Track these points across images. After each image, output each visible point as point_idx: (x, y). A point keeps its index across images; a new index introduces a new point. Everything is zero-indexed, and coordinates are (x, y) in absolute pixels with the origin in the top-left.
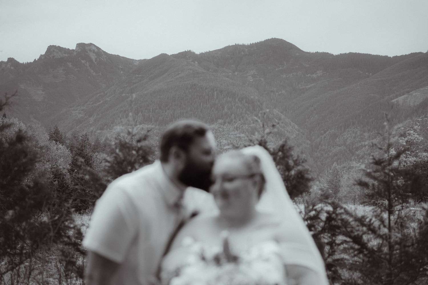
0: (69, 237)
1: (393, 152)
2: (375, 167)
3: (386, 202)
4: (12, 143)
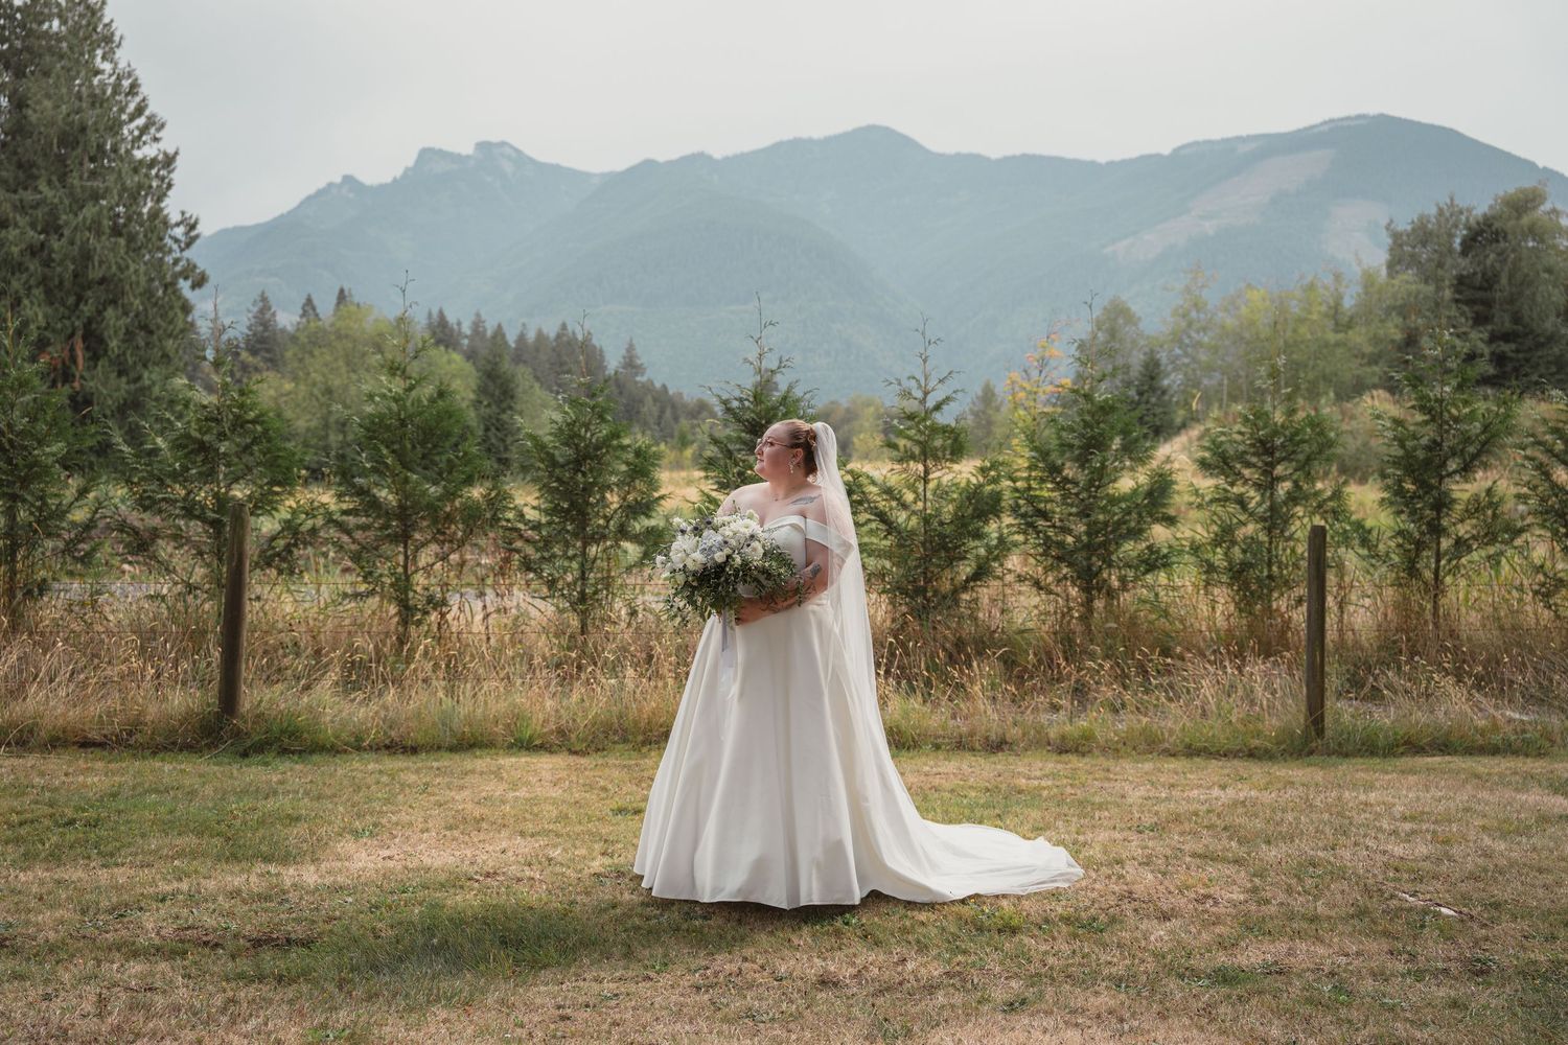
0: (508, 521)
1: (930, 404)
2: (910, 423)
3: (921, 467)
4: (432, 401)
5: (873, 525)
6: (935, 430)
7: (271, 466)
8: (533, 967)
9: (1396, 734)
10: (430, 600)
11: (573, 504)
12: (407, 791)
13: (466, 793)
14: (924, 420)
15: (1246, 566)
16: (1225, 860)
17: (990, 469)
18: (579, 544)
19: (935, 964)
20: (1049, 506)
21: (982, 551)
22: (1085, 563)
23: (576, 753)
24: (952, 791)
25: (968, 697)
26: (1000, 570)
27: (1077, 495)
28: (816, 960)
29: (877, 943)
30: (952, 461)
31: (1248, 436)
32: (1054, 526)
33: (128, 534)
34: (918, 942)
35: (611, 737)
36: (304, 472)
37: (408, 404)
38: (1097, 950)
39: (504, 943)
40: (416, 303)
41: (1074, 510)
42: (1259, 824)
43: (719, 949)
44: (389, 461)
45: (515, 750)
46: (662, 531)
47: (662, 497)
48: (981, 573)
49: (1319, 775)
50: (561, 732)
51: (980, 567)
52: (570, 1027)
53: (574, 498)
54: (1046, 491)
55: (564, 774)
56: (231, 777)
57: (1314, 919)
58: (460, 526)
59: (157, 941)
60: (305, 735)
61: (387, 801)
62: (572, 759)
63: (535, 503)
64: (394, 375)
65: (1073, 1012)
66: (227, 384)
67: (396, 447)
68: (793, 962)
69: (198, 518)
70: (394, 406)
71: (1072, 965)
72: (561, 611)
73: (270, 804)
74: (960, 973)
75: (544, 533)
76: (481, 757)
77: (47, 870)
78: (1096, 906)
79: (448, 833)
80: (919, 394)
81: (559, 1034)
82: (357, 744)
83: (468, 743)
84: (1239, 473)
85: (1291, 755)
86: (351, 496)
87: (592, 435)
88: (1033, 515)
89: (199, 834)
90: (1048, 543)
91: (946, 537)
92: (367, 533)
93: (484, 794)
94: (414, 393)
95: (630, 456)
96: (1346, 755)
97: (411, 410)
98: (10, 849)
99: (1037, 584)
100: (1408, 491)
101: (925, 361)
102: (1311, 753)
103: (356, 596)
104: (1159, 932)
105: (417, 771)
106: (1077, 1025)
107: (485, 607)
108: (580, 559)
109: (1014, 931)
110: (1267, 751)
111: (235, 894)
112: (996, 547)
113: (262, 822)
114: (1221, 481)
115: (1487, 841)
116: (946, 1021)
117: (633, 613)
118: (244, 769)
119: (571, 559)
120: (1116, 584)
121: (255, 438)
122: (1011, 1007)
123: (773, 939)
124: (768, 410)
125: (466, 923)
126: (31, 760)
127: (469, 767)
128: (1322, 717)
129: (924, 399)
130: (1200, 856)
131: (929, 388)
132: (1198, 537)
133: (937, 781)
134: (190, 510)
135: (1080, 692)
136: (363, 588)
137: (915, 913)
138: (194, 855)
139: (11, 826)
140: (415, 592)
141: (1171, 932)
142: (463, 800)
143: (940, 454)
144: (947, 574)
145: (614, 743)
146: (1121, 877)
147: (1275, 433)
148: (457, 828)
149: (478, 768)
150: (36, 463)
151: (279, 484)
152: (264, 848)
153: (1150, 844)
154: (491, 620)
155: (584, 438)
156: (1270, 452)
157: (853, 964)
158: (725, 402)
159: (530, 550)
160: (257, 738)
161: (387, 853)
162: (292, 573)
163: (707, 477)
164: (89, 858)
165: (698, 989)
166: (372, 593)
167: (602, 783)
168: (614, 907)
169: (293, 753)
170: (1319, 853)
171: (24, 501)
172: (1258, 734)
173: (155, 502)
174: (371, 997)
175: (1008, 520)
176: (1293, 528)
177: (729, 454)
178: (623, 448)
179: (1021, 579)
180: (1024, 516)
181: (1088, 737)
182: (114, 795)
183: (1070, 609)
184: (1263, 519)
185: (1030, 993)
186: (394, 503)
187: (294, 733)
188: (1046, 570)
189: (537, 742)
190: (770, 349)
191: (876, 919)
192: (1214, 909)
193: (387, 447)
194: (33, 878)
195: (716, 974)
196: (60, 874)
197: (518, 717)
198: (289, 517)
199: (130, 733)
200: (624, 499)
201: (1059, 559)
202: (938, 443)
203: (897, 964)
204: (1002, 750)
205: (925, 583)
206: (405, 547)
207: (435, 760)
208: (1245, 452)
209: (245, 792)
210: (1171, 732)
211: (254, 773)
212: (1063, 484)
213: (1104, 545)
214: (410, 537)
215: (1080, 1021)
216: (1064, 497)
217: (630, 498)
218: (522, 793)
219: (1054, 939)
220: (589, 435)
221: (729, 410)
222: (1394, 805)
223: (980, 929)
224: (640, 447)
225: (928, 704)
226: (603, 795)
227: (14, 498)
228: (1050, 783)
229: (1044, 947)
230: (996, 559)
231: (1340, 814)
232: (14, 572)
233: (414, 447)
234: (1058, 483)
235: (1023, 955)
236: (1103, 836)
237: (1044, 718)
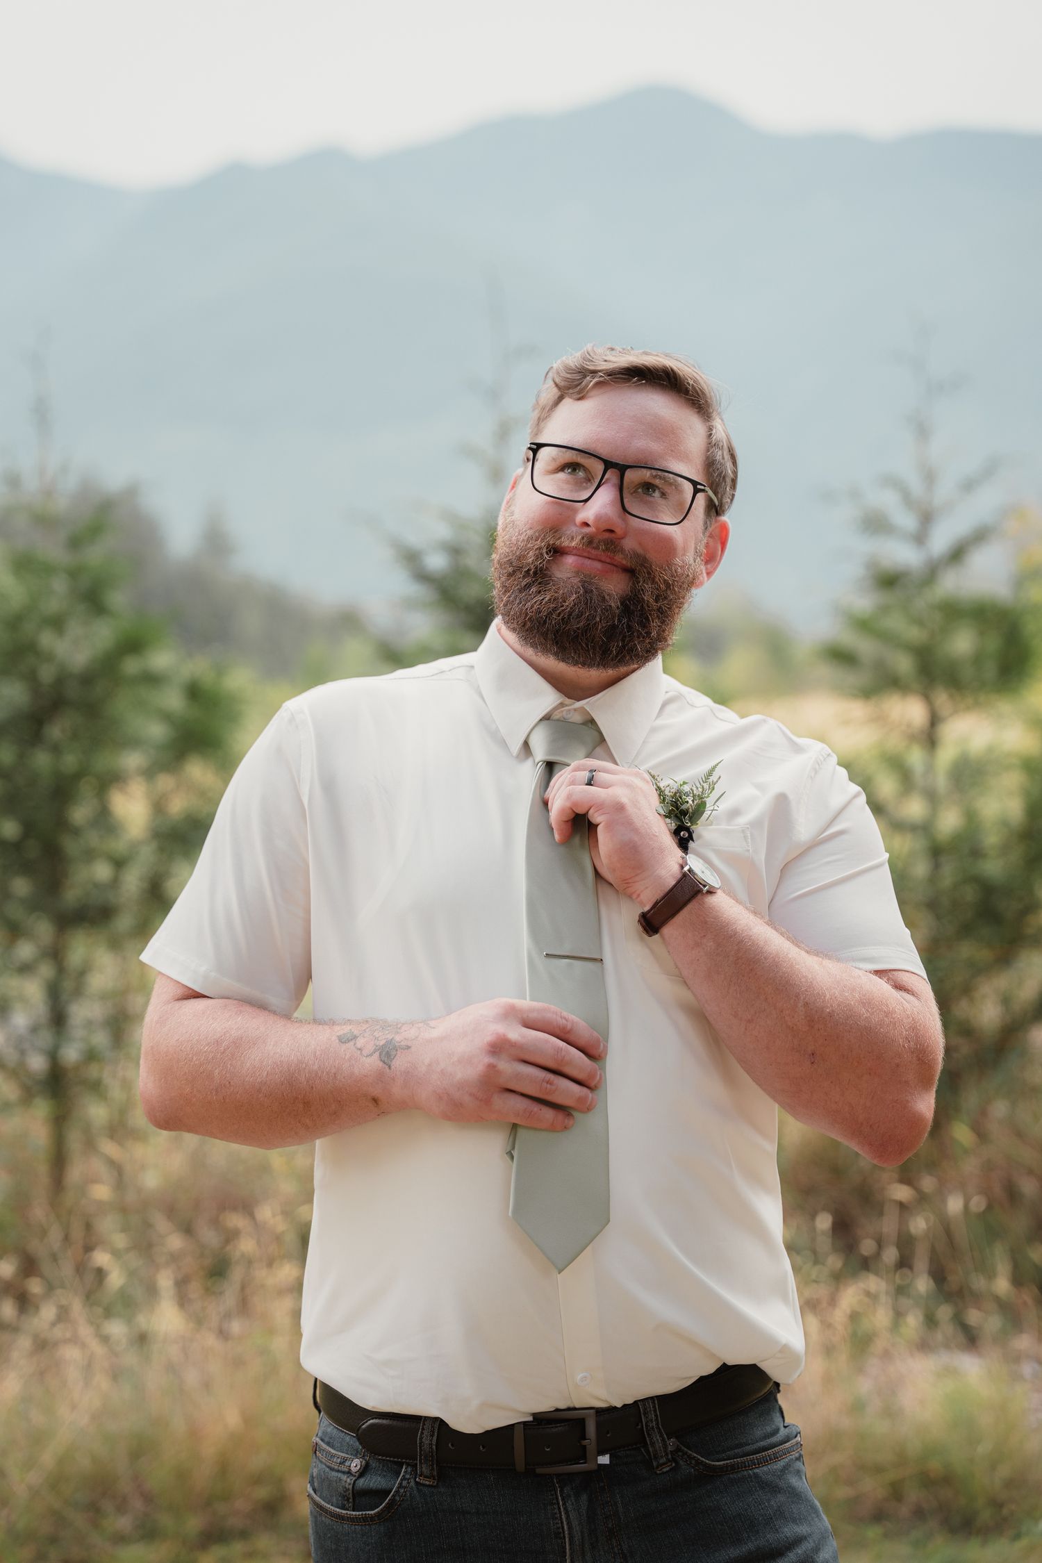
2: (880, 596)
3: (919, 710)
6: (954, 612)
11: (29, 828)
14: (926, 587)
18: (46, 929)
30: (998, 692)
53: (31, 811)
80: (909, 521)
87: (72, 648)
95: (173, 700)
108: (46, 970)
129: (924, 531)
131: (937, 503)
143: (970, 674)
145: (120, 1539)
155: (49, 657)
158: (417, 560)
178: (152, 679)
200: (159, 807)
202: (963, 644)
220: (62, 647)
221: (423, 575)
224: (195, 677)
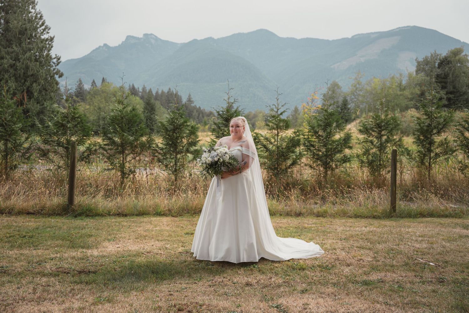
0: (154, 147)
1: (279, 113)
2: (273, 118)
3: (276, 132)
4: (131, 111)
5: (262, 149)
6: (280, 120)
7: (83, 131)
8: (161, 280)
9: (417, 211)
10: (130, 171)
11: (172, 143)
12: (124, 227)
13: (141, 228)
14: (277, 117)
15: (373, 161)
16: (366, 249)
17: (297, 132)
18: (175, 154)
19: (280, 279)
20: (314, 143)
21: (294, 157)
22: (325, 160)
23: (174, 216)
24: (285, 228)
25: (290, 200)
26: (300, 162)
27: (323, 140)
28: (245, 278)
29: (263, 273)
30: (286, 130)
31: (374, 122)
32: (316, 149)
33: (41, 151)
34: (275, 272)
35: (184, 212)
36: (93, 133)
37: (124, 112)
38: (328, 275)
39: (153, 272)
40: (126, 82)
41: (322, 144)
42: (376, 238)
43: (216, 275)
44: (118, 130)
45: (156, 215)
46: (199, 150)
47: (199, 140)
48: (294, 163)
49: (394, 223)
50: (169, 210)
51: (294, 161)
52: (173, 297)
53: (173, 140)
54: (314, 139)
55: (170, 223)
56: (72, 223)
57: (392, 266)
58: (139, 149)
59: (51, 272)
60: (94, 211)
61: (118, 231)
62: (173, 218)
63: (161, 142)
64: (119, 104)
65: (321, 293)
66: (70, 106)
67: (120, 125)
68: (238, 278)
69: (61, 146)
70: (120, 113)
71: (321, 279)
72: (169, 174)
73: (83, 231)
74: (288, 282)
75: (164, 151)
76: (146, 217)
77: (18, 250)
78: (328, 262)
79: (136, 240)
80: (276, 110)
81: (169, 299)
82: (109, 214)
83: (142, 213)
84: (371, 134)
85: (386, 217)
86: (107, 140)
87: (179, 122)
88: (310, 146)
89: (63, 240)
90: (314, 154)
91: (284, 152)
92: (112, 151)
93: (146, 229)
94: (125, 110)
95: (190, 128)
96: (402, 218)
97: (124, 114)
98: (7, 244)
99: (311, 167)
100: (421, 139)
101: (278, 100)
102: (392, 217)
103: (108, 170)
104: (347, 270)
105: (127, 222)
106: (322, 297)
107: (147, 173)
108: (175, 159)
109: (304, 269)
110: (379, 216)
111: (73, 258)
112: (299, 155)
113: (81, 237)
114: (366, 136)
115: (444, 243)
116: (284, 296)
117: (191, 175)
118: (76, 221)
119: (172, 159)
120: (334, 166)
121: (78, 122)
122: (303, 292)
123: (232, 272)
124: (231, 115)
125: (141, 267)
126: (13, 218)
127: (142, 221)
128: (395, 206)
129: (277, 111)
130: (359, 247)
131: (279, 108)
132: (359, 153)
133: (281, 225)
134: (59, 144)
135: (323, 199)
136: (110, 167)
137: (274, 264)
138: (61, 246)
139: (7, 238)
140: (126, 168)
141: (350, 270)
142: (140, 230)
143: (282, 128)
144: (284, 163)
145: (185, 213)
146: (335, 253)
147: (382, 122)
148: (139, 238)
149: (145, 221)
150: (13, 130)
151: (86, 136)
152: (82, 244)
153: (344, 244)
154: (148, 177)
155: (176, 123)
156: (380, 127)
157: (256, 279)
158: (218, 112)
159: (160, 156)
160: (79, 212)
161: (118, 246)
162: (89, 163)
163: (212, 135)
164: (30, 247)
165: (210, 286)
166: (113, 169)
167: (181, 225)
168: (185, 262)
169: (90, 216)
170: (394, 247)
171: (10, 141)
172: (376, 211)
173: (48, 141)
174: (114, 288)
175: (302, 147)
176: (387, 150)
177: (219, 128)
178: (188, 126)
179: (306, 165)
180: (307, 146)
181: (326, 212)
182: (37, 229)
183: (320, 174)
184: (378, 147)
185: (308, 288)
186: (120, 142)
187: (90, 210)
188: (314, 162)
189: (162, 213)
190: (232, 96)
191: (263, 266)
192: (363, 263)
193: (118, 125)
194: (13, 253)
195: (216, 282)
196: (21, 252)
197: (156, 206)
198: (88, 146)
199: (42, 210)
200: (188, 141)
201: (317, 159)
202: (281, 124)
203: (269, 279)
204: (300, 216)
205: (278, 166)
206: (123, 155)
207: (132, 218)
208: (373, 127)
209: (76, 228)
210: (350, 210)
211: (78, 222)
212: (318, 137)
213: (330, 155)
214: (124, 152)
215: (323, 296)
216: (319, 141)
217: (190, 140)
218: (158, 228)
219: (315, 272)
220: (177, 122)
221: (219, 114)
222: (416, 232)
223: (294, 269)
224: (193, 126)
225: (278, 202)
226: (182, 229)
227: (7, 140)
228: (314, 226)
229: (312, 274)
230: (298, 159)
231: (401, 235)
232: (7, 162)
233: (125, 125)
234: (317, 137)
235: (306, 276)
236: (330, 241)
237: (313, 206)
